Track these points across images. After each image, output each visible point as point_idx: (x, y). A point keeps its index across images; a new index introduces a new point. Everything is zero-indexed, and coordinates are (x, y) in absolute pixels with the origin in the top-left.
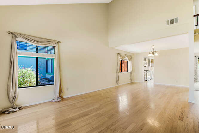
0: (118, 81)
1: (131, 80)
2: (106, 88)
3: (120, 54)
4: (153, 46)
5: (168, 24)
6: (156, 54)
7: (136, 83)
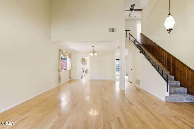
0: (59, 79)
1: (70, 78)
2: (48, 90)
3: (62, 50)
4: (93, 47)
5: (110, 31)
6: (96, 54)
7: (75, 80)
